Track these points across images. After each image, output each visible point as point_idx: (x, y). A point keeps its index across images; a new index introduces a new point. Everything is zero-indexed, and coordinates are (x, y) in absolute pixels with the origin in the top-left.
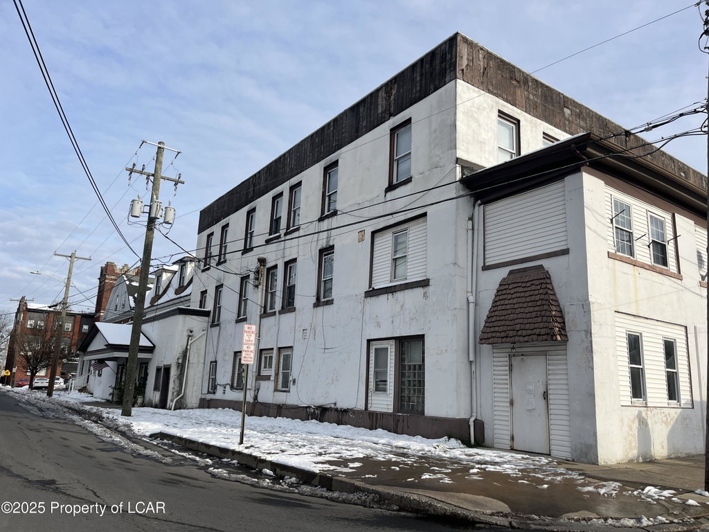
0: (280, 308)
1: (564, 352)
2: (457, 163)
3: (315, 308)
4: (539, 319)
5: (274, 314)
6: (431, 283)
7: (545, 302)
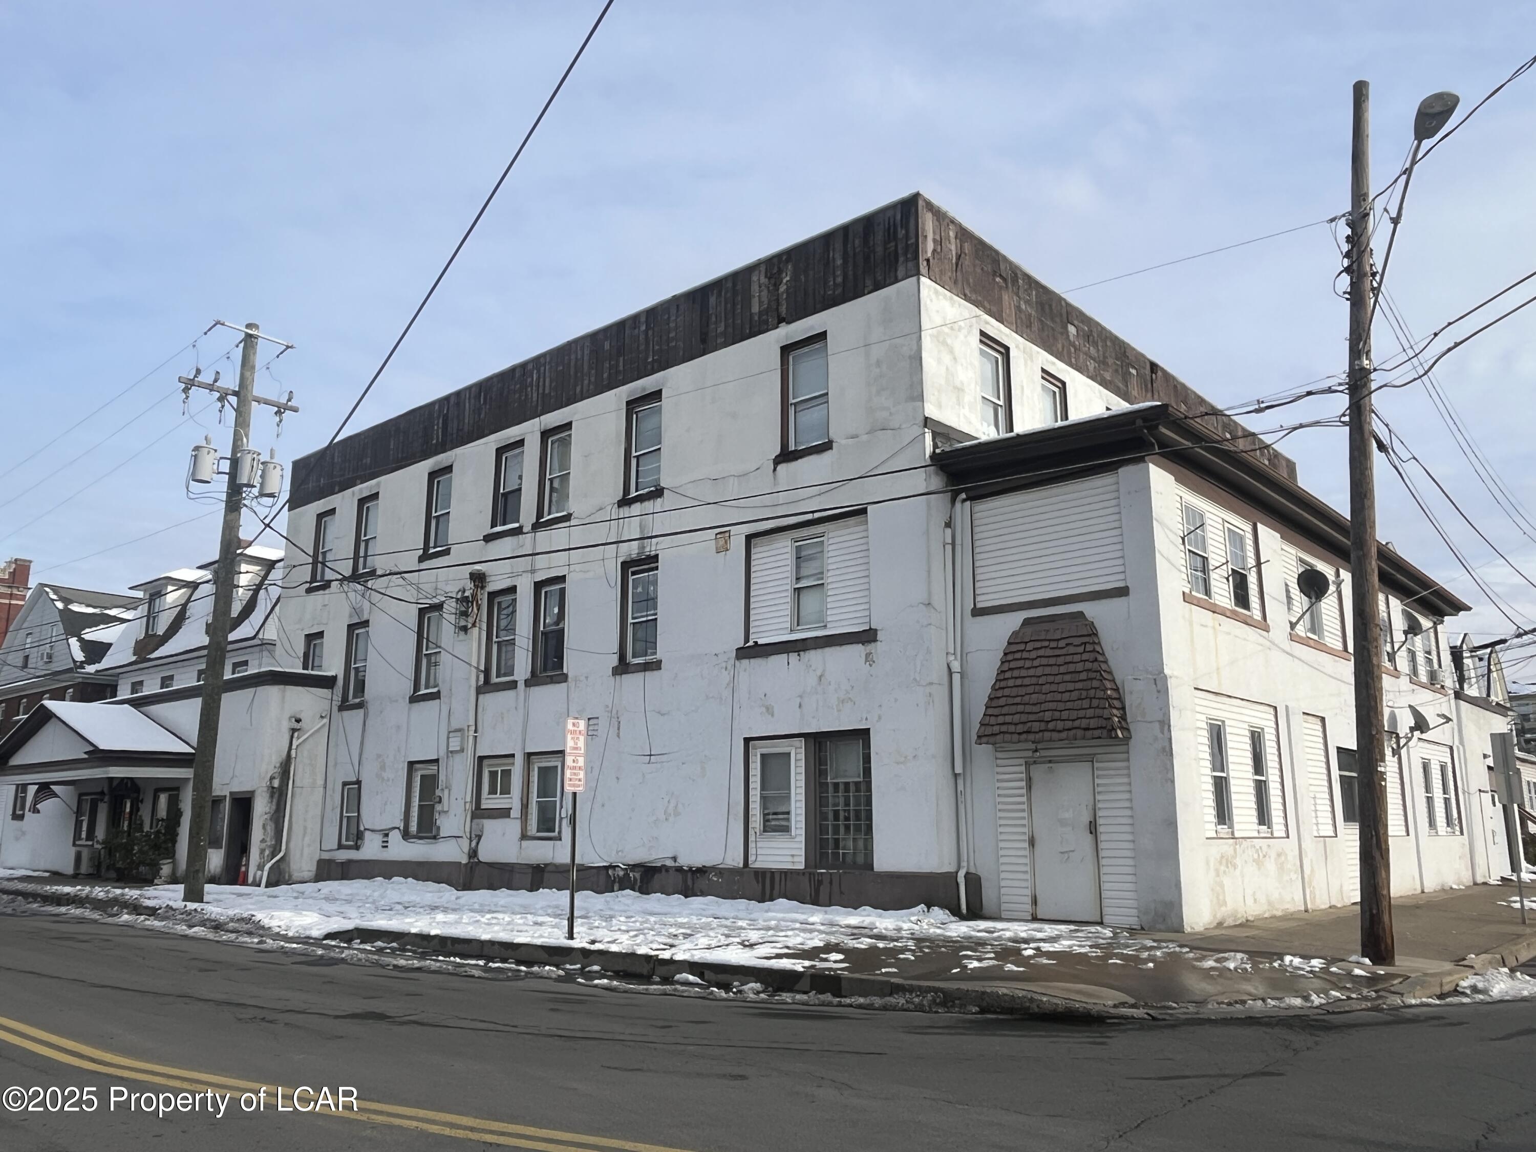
0: (528, 675)
1: (1125, 755)
2: (925, 426)
3: (618, 677)
4: (1086, 703)
5: (513, 685)
6: (880, 636)
7: (1093, 675)
